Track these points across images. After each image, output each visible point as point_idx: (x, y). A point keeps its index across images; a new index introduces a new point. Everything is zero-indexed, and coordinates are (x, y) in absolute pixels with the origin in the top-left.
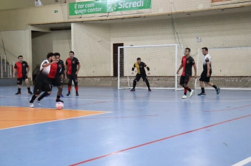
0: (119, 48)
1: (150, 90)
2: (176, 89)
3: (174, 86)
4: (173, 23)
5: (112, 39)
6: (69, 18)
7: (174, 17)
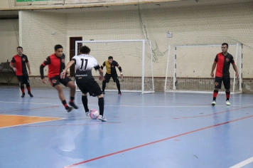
0: (77, 42)
1: (120, 93)
2: (143, 91)
3: (141, 89)
4: (140, 14)
5: (68, 32)
6: (15, 5)
7: (141, 8)
